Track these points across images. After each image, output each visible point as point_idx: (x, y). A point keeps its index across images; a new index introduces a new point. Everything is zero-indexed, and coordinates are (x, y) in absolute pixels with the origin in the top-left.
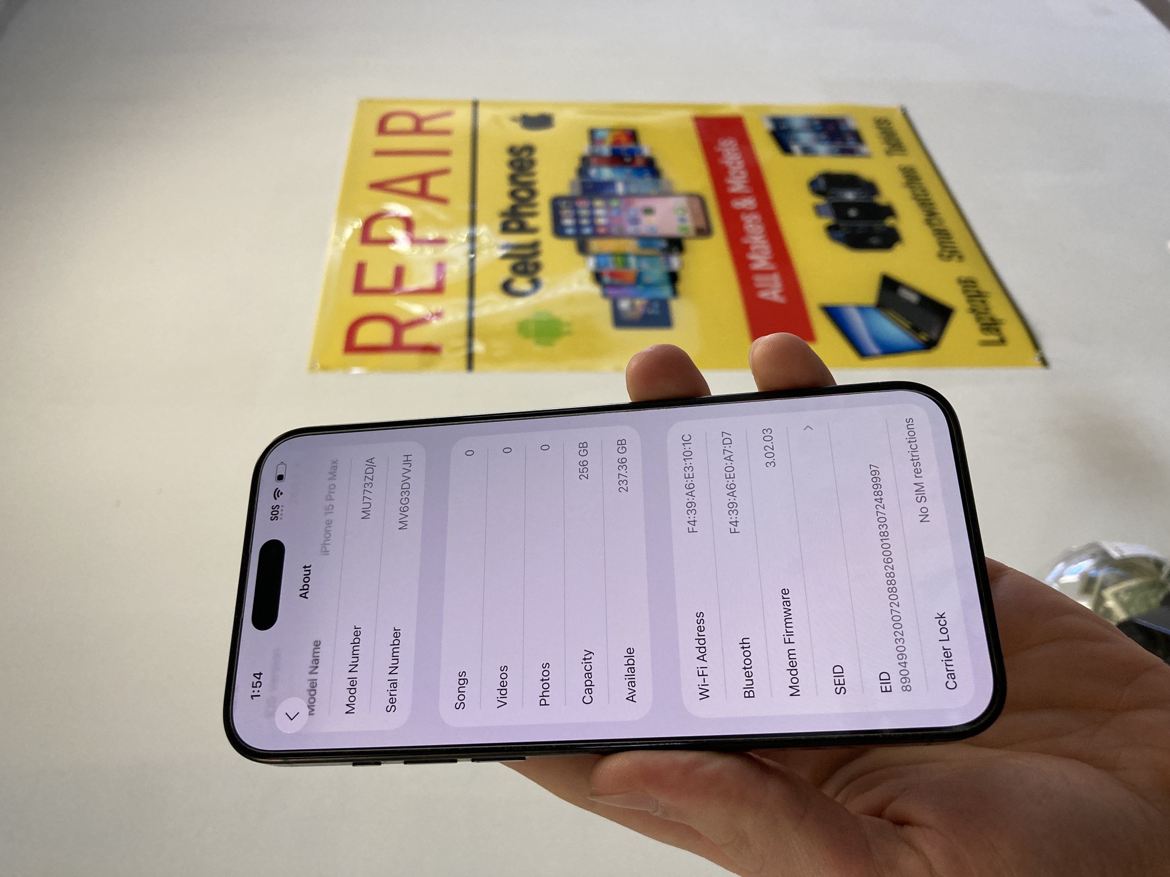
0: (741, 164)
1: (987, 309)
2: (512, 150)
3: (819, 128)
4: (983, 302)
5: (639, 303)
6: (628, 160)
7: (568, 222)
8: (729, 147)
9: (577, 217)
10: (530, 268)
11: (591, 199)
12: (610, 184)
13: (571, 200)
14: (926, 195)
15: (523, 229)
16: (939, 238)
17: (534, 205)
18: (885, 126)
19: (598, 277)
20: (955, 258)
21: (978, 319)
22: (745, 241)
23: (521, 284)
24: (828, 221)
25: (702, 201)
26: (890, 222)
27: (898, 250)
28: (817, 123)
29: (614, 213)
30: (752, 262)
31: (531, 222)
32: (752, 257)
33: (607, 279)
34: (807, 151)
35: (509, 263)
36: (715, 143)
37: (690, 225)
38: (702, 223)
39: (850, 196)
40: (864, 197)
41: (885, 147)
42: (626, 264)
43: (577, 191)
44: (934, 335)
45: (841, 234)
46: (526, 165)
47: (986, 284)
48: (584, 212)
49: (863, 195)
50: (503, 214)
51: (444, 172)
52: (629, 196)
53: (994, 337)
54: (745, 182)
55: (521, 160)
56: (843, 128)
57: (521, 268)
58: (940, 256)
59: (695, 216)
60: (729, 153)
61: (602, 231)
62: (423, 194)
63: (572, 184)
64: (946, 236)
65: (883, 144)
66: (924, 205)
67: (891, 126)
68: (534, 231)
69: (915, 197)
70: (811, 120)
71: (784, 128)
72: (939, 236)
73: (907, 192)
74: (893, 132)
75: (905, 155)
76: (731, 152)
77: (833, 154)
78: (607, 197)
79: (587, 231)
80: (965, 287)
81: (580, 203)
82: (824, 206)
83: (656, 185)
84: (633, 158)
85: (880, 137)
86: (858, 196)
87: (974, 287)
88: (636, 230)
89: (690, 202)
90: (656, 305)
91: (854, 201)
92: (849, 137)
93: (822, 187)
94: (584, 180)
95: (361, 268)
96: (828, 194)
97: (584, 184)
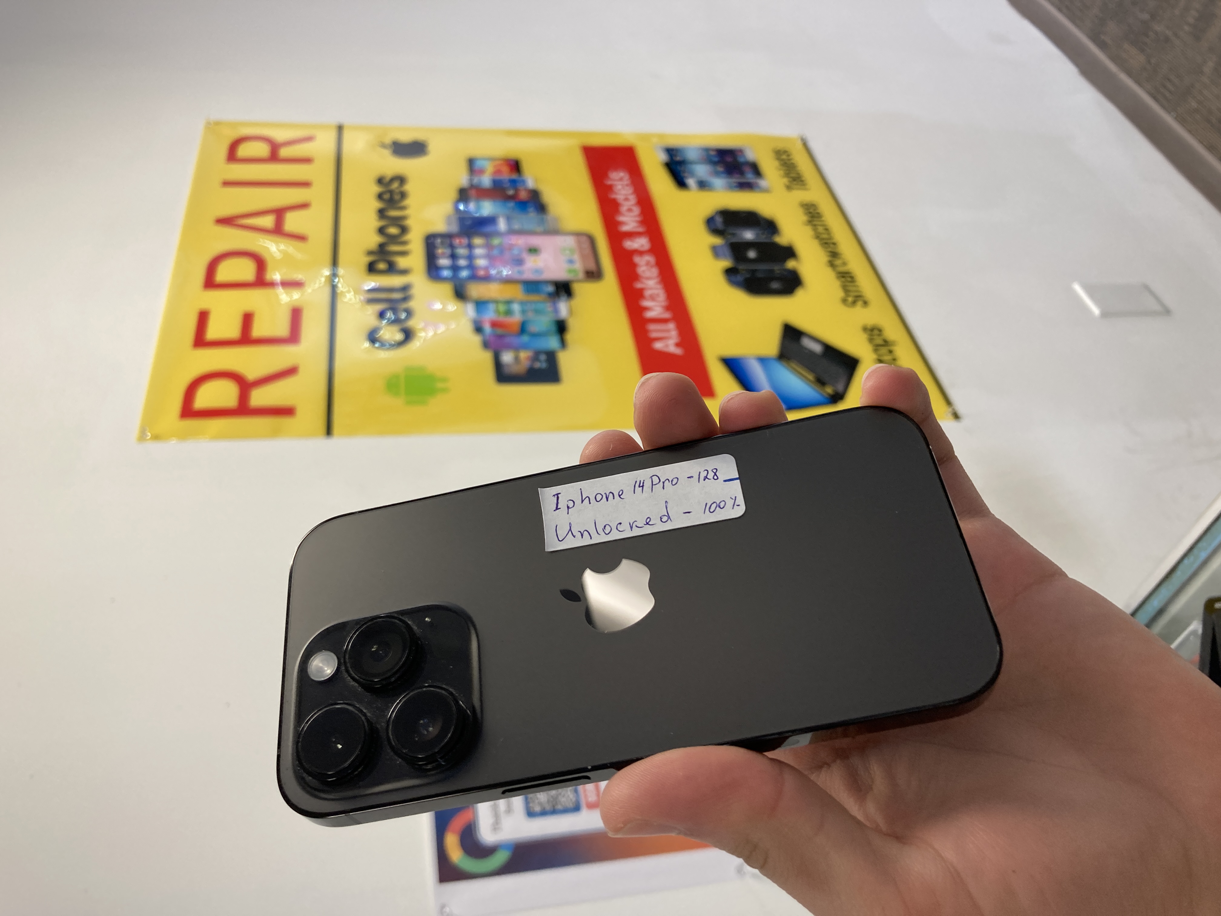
0: (633, 199)
2: (380, 181)
3: (716, 159)
4: (891, 352)
5: (524, 355)
6: (511, 192)
7: (444, 262)
8: (621, 179)
9: (453, 256)
10: (402, 315)
11: (470, 237)
13: (447, 237)
14: (829, 234)
15: (393, 270)
16: (842, 282)
17: (405, 243)
18: (784, 157)
19: (478, 326)
20: (860, 303)
22: (639, 285)
23: (390, 334)
24: (726, 263)
25: (592, 240)
26: (791, 264)
27: (800, 294)
28: (713, 153)
29: (495, 252)
30: (646, 309)
31: (402, 262)
32: (646, 303)
33: (488, 329)
34: (703, 185)
35: (376, 308)
36: (607, 177)
37: (579, 266)
38: (592, 266)
39: (749, 235)
40: (764, 236)
41: (785, 180)
42: (509, 312)
43: (454, 228)
44: (840, 388)
45: (739, 278)
46: (397, 197)
47: (894, 333)
48: (462, 252)
49: (763, 234)
50: (370, 253)
51: (303, 206)
52: (511, 232)
54: (638, 219)
55: (391, 192)
56: (741, 160)
57: (389, 315)
58: (844, 301)
59: (583, 257)
60: (619, 187)
61: (481, 273)
62: (278, 230)
63: (448, 219)
64: (849, 279)
65: (784, 177)
66: (826, 245)
67: (791, 157)
68: (404, 272)
69: (818, 237)
70: (707, 150)
71: (678, 158)
72: (843, 279)
73: (808, 231)
74: (793, 164)
75: (806, 189)
76: (622, 185)
77: (731, 188)
78: (487, 236)
79: (464, 274)
80: (871, 335)
81: (457, 241)
82: (722, 246)
83: (542, 222)
84: (517, 190)
85: (780, 170)
86: (757, 235)
87: (879, 335)
88: (520, 272)
89: (579, 243)
90: (543, 357)
91: (753, 241)
92: (747, 169)
93: (719, 225)
94: (462, 215)
95: (203, 317)
96: (726, 234)
97: (461, 220)
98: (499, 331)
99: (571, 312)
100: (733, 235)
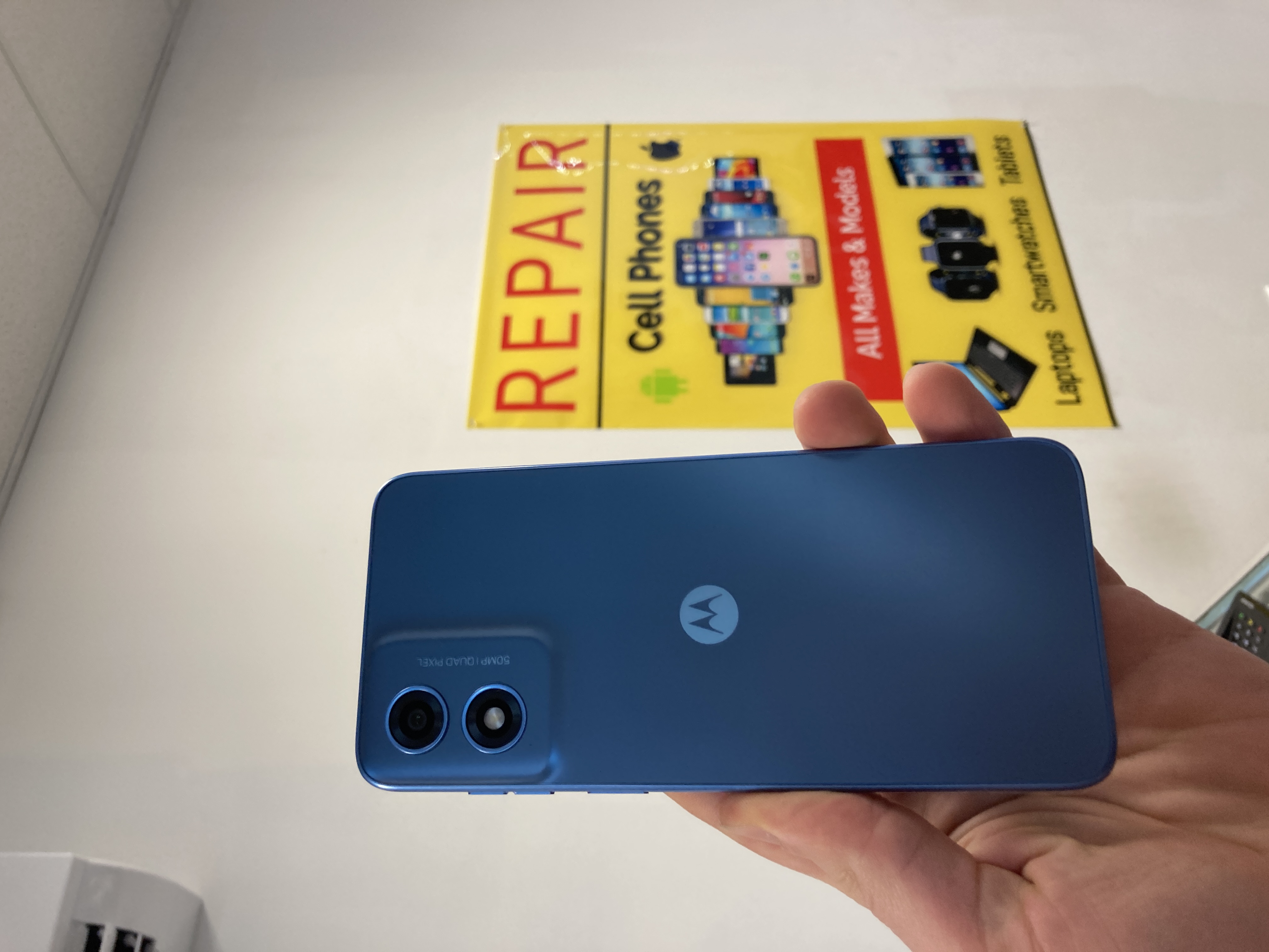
0: (856, 199)
1: (1069, 366)
2: (640, 186)
3: (937, 151)
4: (1068, 358)
5: (749, 358)
6: (748, 195)
7: (689, 268)
8: (847, 176)
9: (698, 263)
10: (654, 321)
11: (711, 242)
12: (729, 224)
13: (693, 243)
14: (1032, 234)
15: (648, 276)
16: (1036, 285)
17: (657, 249)
18: (1004, 145)
19: (713, 330)
20: (1049, 307)
21: (1059, 377)
22: (851, 289)
23: (645, 338)
24: (932, 266)
25: (815, 242)
26: (991, 266)
27: (995, 299)
28: (935, 144)
29: (732, 257)
30: (856, 313)
31: (656, 268)
32: (856, 308)
33: (721, 334)
34: (922, 182)
35: (635, 313)
36: (835, 175)
37: (801, 271)
38: (813, 271)
39: (957, 235)
40: (970, 237)
41: (1001, 173)
42: (739, 317)
43: (699, 234)
44: (1015, 394)
45: (942, 281)
46: (653, 202)
47: (1075, 339)
48: (704, 257)
49: (971, 234)
50: (632, 260)
51: (578, 212)
52: (747, 238)
53: (1071, 397)
54: (858, 220)
55: (648, 197)
56: (961, 150)
57: (645, 320)
58: (1034, 305)
59: (806, 262)
60: (846, 186)
61: (719, 278)
62: (559, 239)
63: (695, 225)
64: (1043, 283)
65: (1000, 169)
66: (1028, 246)
67: (1010, 145)
68: (657, 278)
69: (1021, 237)
70: (930, 141)
71: (902, 152)
72: (1038, 283)
73: (1013, 230)
74: (1011, 153)
75: (1019, 182)
76: (848, 183)
77: (947, 184)
78: (726, 240)
79: (706, 278)
80: (1053, 341)
81: (701, 247)
82: (931, 247)
83: (774, 224)
84: (754, 192)
85: (998, 161)
86: (965, 235)
87: (1061, 341)
88: (750, 277)
89: (803, 246)
90: (763, 361)
91: (960, 242)
92: (965, 162)
93: (931, 225)
94: (707, 220)
95: (507, 322)
96: (937, 234)
97: (706, 225)
98: (730, 336)
99: (790, 317)
100: (943, 235)
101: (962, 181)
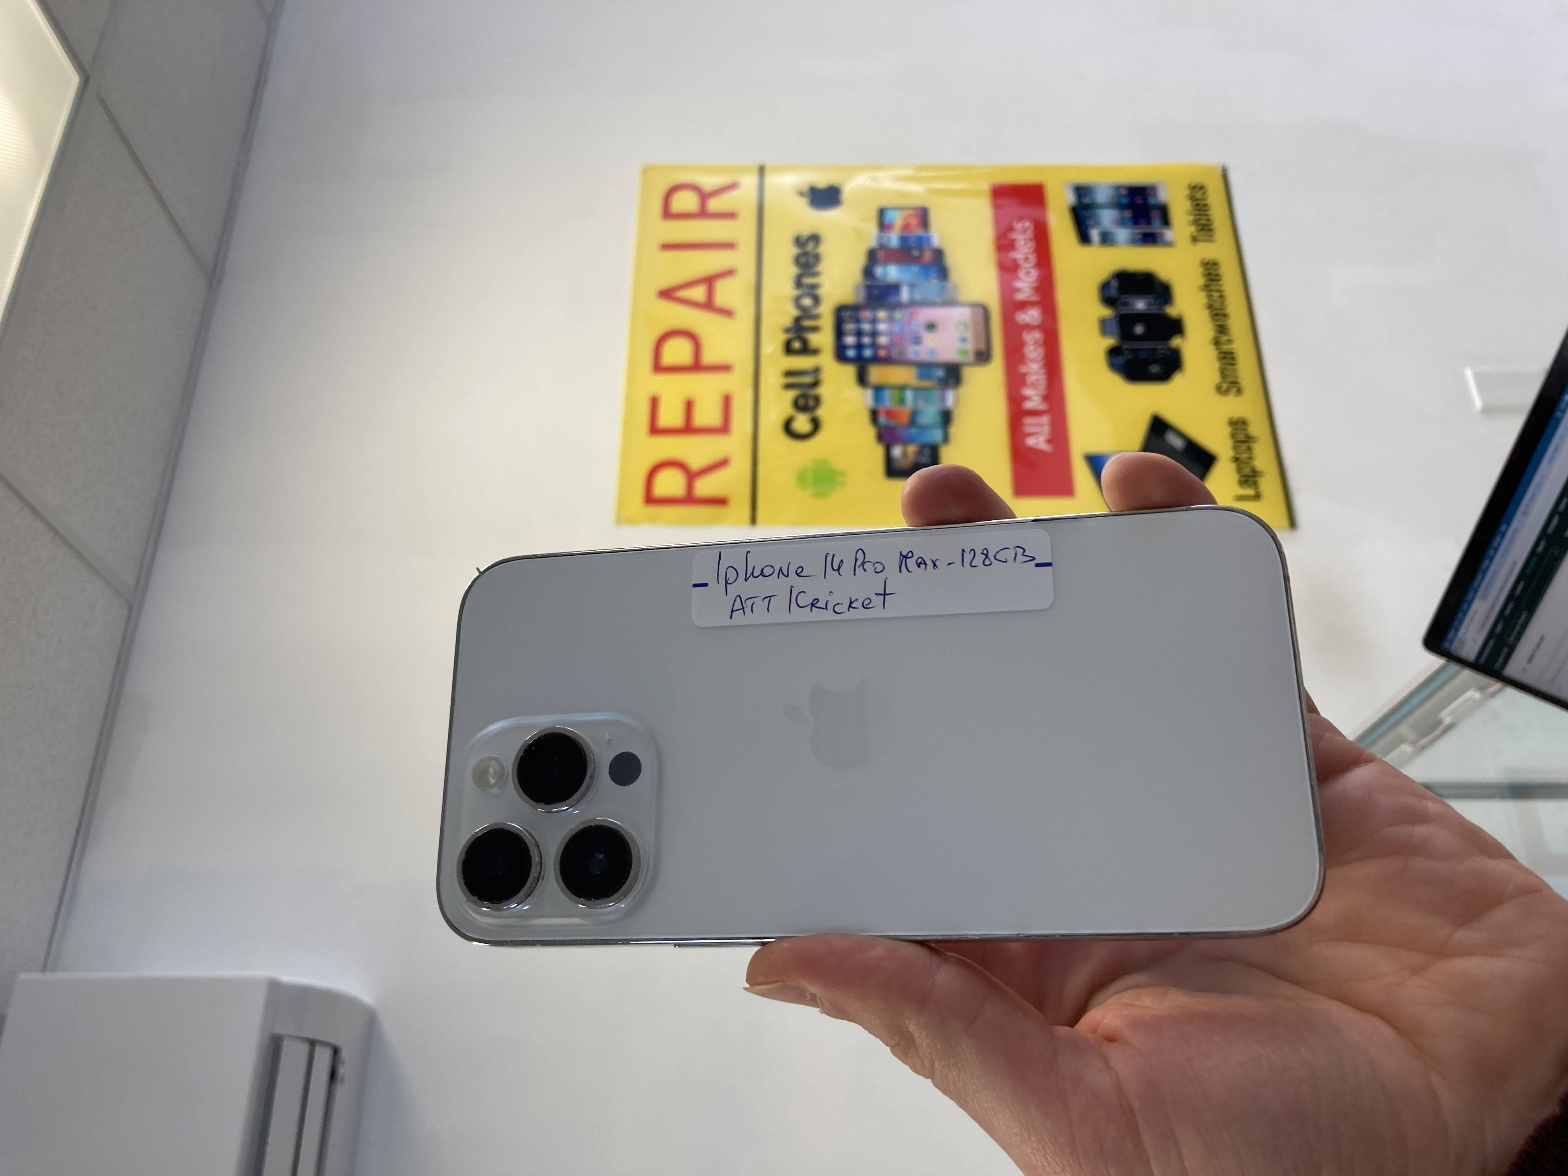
0: (1033, 258)
1: (1251, 458)
2: (798, 241)
3: (1125, 201)
4: (1249, 449)
5: (912, 449)
6: (916, 253)
7: (850, 340)
8: (1024, 231)
9: (859, 334)
10: (811, 403)
11: (875, 309)
13: (855, 309)
14: (1223, 303)
15: (806, 350)
16: (1222, 364)
17: (815, 317)
18: (1198, 195)
19: (874, 415)
20: (1235, 390)
21: (1239, 470)
22: (1023, 369)
23: (802, 423)
24: (1110, 342)
25: (987, 313)
26: (1176, 342)
27: (1178, 379)
28: (1124, 192)
29: (897, 328)
30: (1026, 398)
31: (815, 339)
32: (1026, 392)
33: (882, 420)
34: (1107, 239)
35: (792, 394)
36: (1012, 229)
37: (970, 346)
38: (982, 346)
39: (1140, 305)
40: (1155, 307)
41: (1192, 229)
42: (902, 401)
43: (862, 297)
45: (1121, 360)
46: (811, 260)
47: (1257, 428)
48: (866, 327)
49: (1155, 304)
50: (787, 330)
51: (729, 273)
52: (913, 304)
53: (1250, 492)
54: (1034, 285)
55: (805, 254)
56: (1152, 201)
57: (801, 402)
58: (1219, 389)
59: (976, 334)
60: (1022, 242)
61: (882, 353)
62: (709, 305)
63: (857, 288)
64: (1230, 361)
65: (1192, 224)
66: (1217, 318)
67: (1206, 195)
68: (815, 352)
69: (1210, 307)
70: (1117, 188)
71: (1086, 201)
72: (1224, 361)
73: (1202, 298)
74: (1206, 205)
75: (1212, 241)
76: (1025, 239)
77: (1134, 242)
78: (891, 307)
79: (868, 353)
80: (1235, 429)
81: (862, 314)
82: (1111, 319)
83: (943, 289)
84: (922, 250)
85: (1191, 214)
86: (1149, 305)
87: (1244, 430)
88: (916, 353)
89: (974, 315)
90: (927, 452)
91: (1143, 312)
92: (1155, 215)
93: (1113, 292)
94: (869, 283)
95: (654, 403)
96: (1118, 303)
97: (869, 288)
98: (892, 423)
100: (1125, 304)
101: (1150, 239)
